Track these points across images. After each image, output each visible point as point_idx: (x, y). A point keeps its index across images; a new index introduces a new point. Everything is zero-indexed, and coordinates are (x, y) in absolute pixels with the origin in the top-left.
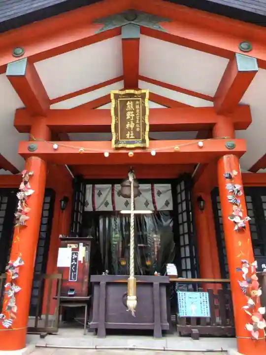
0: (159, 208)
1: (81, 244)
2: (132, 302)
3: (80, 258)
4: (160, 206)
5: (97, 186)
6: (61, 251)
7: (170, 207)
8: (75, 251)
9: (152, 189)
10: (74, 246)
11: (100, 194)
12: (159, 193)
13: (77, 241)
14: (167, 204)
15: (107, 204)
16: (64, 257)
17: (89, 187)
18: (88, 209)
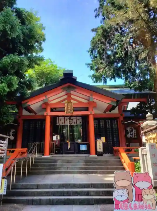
0: (78, 124)
1: (58, 135)
2: (69, 147)
3: (58, 138)
5: (60, 118)
7: (81, 124)
8: (57, 137)
9: (76, 118)
10: (56, 135)
11: (61, 120)
12: (78, 120)
14: (80, 123)
15: (63, 123)
16: (54, 138)
17: (57, 118)
18: (58, 125)
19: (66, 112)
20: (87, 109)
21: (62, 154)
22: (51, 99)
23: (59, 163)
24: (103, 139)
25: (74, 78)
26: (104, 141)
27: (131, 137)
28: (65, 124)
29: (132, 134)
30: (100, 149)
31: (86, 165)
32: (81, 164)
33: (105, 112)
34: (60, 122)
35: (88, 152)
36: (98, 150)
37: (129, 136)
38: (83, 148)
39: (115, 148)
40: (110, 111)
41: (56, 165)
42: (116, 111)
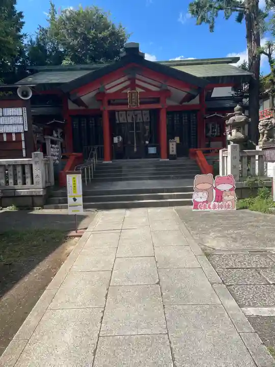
0: (144, 120)
2: (135, 150)
3: (120, 140)
4: (145, 120)
5: (120, 113)
6: (114, 138)
7: (149, 120)
8: (119, 138)
9: (142, 113)
11: (121, 116)
12: (145, 115)
13: (119, 135)
14: (147, 119)
15: (124, 120)
16: (116, 140)
17: (116, 113)
18: (118, 122)
19: (130, 106)
20: (157, 101)
21: (126, 158)
22: (107, 87)
23: (124, 169)
24: (177, 139)
25: (140, 54)
26: (178, 142)
27: (212, 135)
28: (127, 121)
29: (215, 132)
30: (173, 151)
31: (156, 170)
32: (151, 169)
33: (181, 103)
34: (121, 119)
35: (158, 155)
36: (171, 153)
37: (210, 133)
38: (152, 150)
39: (191, 150)
40: (188, 101)
41: (121, 171)
42: (196, 101)
